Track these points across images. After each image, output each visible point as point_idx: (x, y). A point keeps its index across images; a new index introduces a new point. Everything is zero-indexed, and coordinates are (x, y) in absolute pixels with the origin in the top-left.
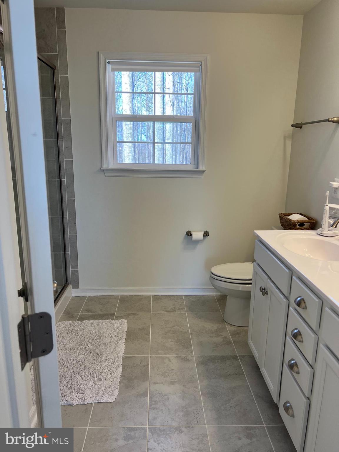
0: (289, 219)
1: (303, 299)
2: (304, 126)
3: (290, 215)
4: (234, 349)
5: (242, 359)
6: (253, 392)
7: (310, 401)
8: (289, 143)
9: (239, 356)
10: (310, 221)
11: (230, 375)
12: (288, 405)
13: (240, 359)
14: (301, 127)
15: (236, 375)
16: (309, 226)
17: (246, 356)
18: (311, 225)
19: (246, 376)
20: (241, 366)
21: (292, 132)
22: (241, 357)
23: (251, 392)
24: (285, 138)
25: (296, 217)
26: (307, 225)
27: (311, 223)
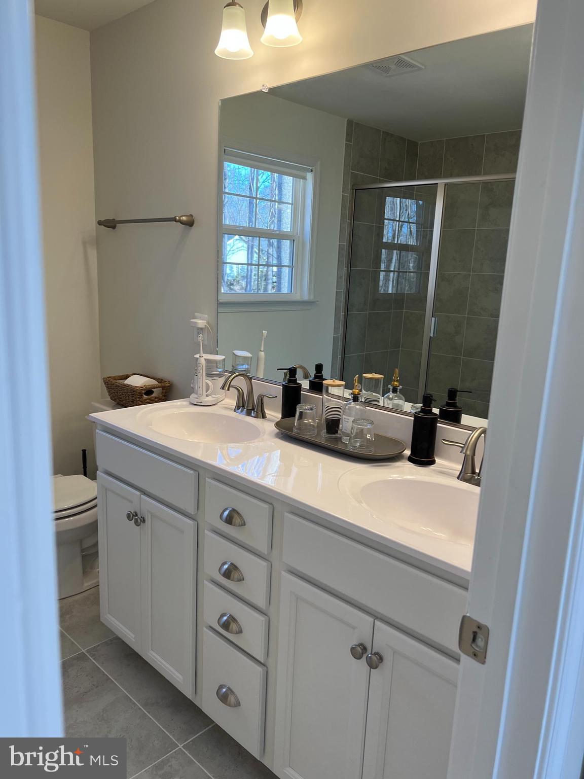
0: (128, 386)
1: (234, 510)
2: (118, 225)
3: (126, 377)
4: (73, 643)
5: (94, 655)
6: (139, 701)
7: (267, 667)
8: (93, 254)
9: (87, 651)
10: (163, 385)
11: (86, 693)
12: (224, 690)
13: (92, 657)
14: (114, 227)
15: (97, 687)
16: (162, 393)
17: (98, 646)
18: (164, 391)
19: (116, 680)
20: (97, 667)
21: (95, 234)
22: (92, 652)
23: (134, 703)
24: (84, 244)
25: (137, 381)
26: (157, 393)
27: (163, 388)
